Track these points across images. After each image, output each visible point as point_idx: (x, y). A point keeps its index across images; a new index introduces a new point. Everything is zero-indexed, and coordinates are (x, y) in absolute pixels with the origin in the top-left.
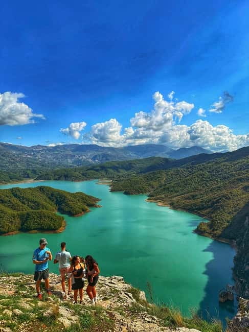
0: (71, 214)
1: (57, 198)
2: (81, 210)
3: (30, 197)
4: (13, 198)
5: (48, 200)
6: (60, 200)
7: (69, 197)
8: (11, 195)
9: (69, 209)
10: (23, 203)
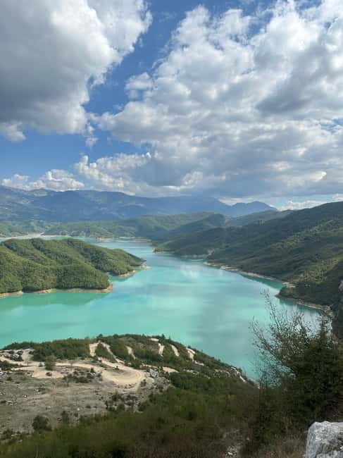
0: (115, 273)
1: (91, 254)
2: (126, 270)
3: (59, 251)
4: (36, 250)
5: (81, 256)
6: (97, 257)
7: (108, 254)
8: (33, 247)
9: (110, 268)
10: (50, 257)
